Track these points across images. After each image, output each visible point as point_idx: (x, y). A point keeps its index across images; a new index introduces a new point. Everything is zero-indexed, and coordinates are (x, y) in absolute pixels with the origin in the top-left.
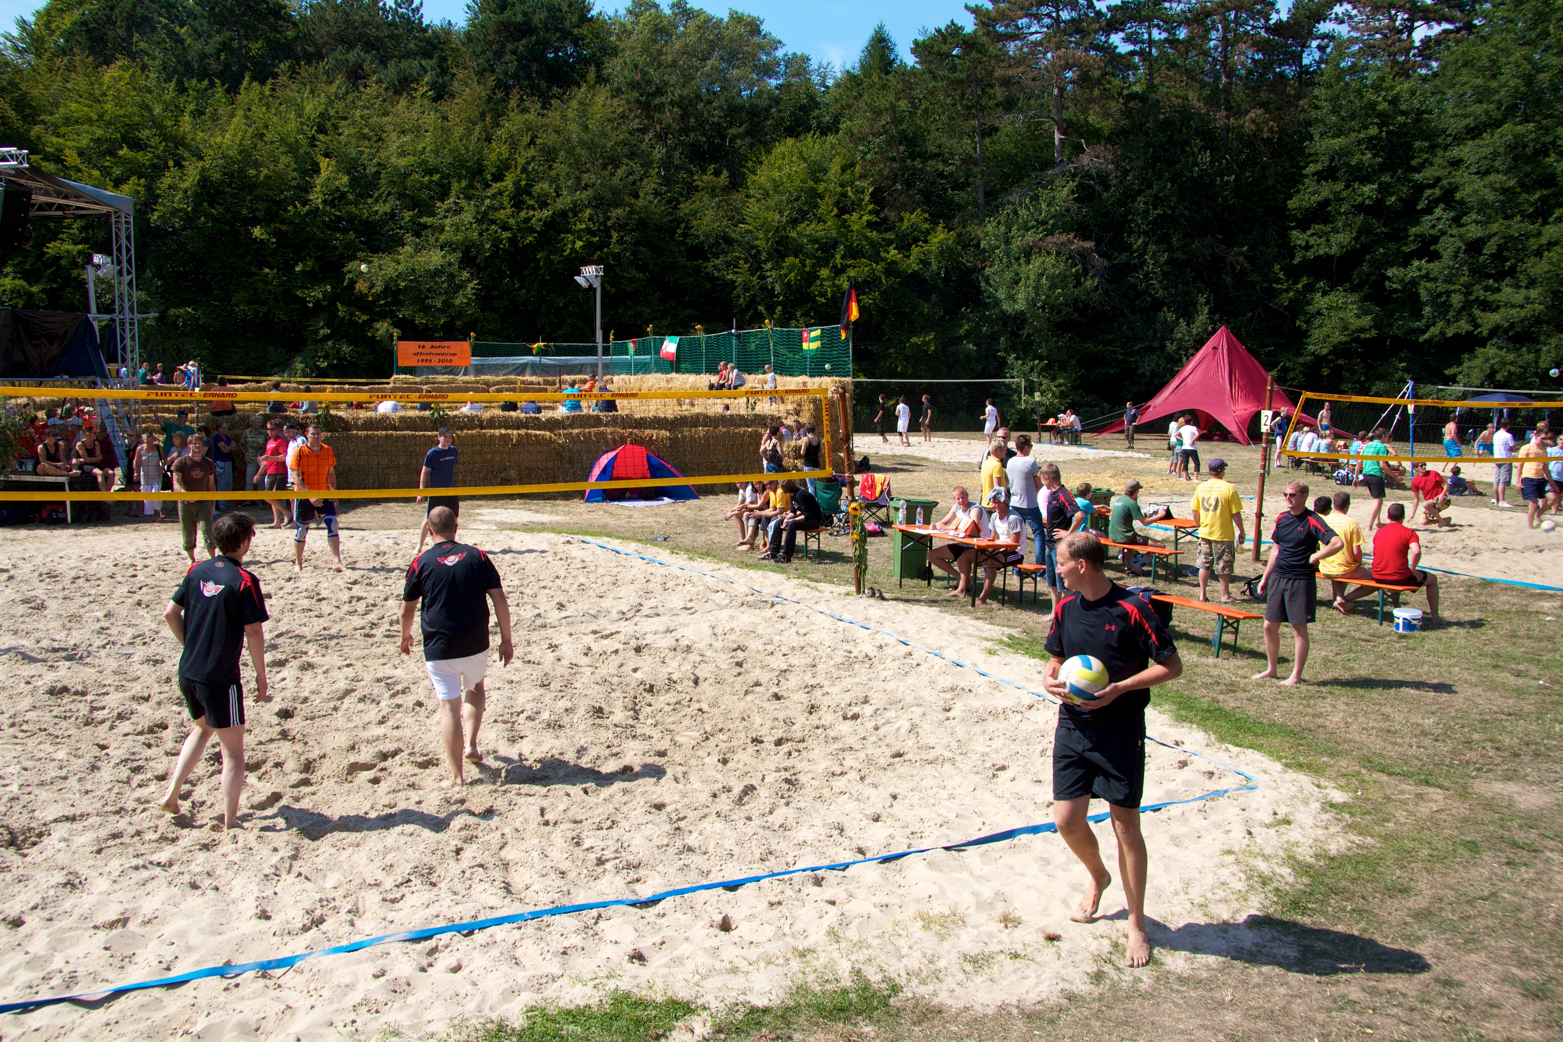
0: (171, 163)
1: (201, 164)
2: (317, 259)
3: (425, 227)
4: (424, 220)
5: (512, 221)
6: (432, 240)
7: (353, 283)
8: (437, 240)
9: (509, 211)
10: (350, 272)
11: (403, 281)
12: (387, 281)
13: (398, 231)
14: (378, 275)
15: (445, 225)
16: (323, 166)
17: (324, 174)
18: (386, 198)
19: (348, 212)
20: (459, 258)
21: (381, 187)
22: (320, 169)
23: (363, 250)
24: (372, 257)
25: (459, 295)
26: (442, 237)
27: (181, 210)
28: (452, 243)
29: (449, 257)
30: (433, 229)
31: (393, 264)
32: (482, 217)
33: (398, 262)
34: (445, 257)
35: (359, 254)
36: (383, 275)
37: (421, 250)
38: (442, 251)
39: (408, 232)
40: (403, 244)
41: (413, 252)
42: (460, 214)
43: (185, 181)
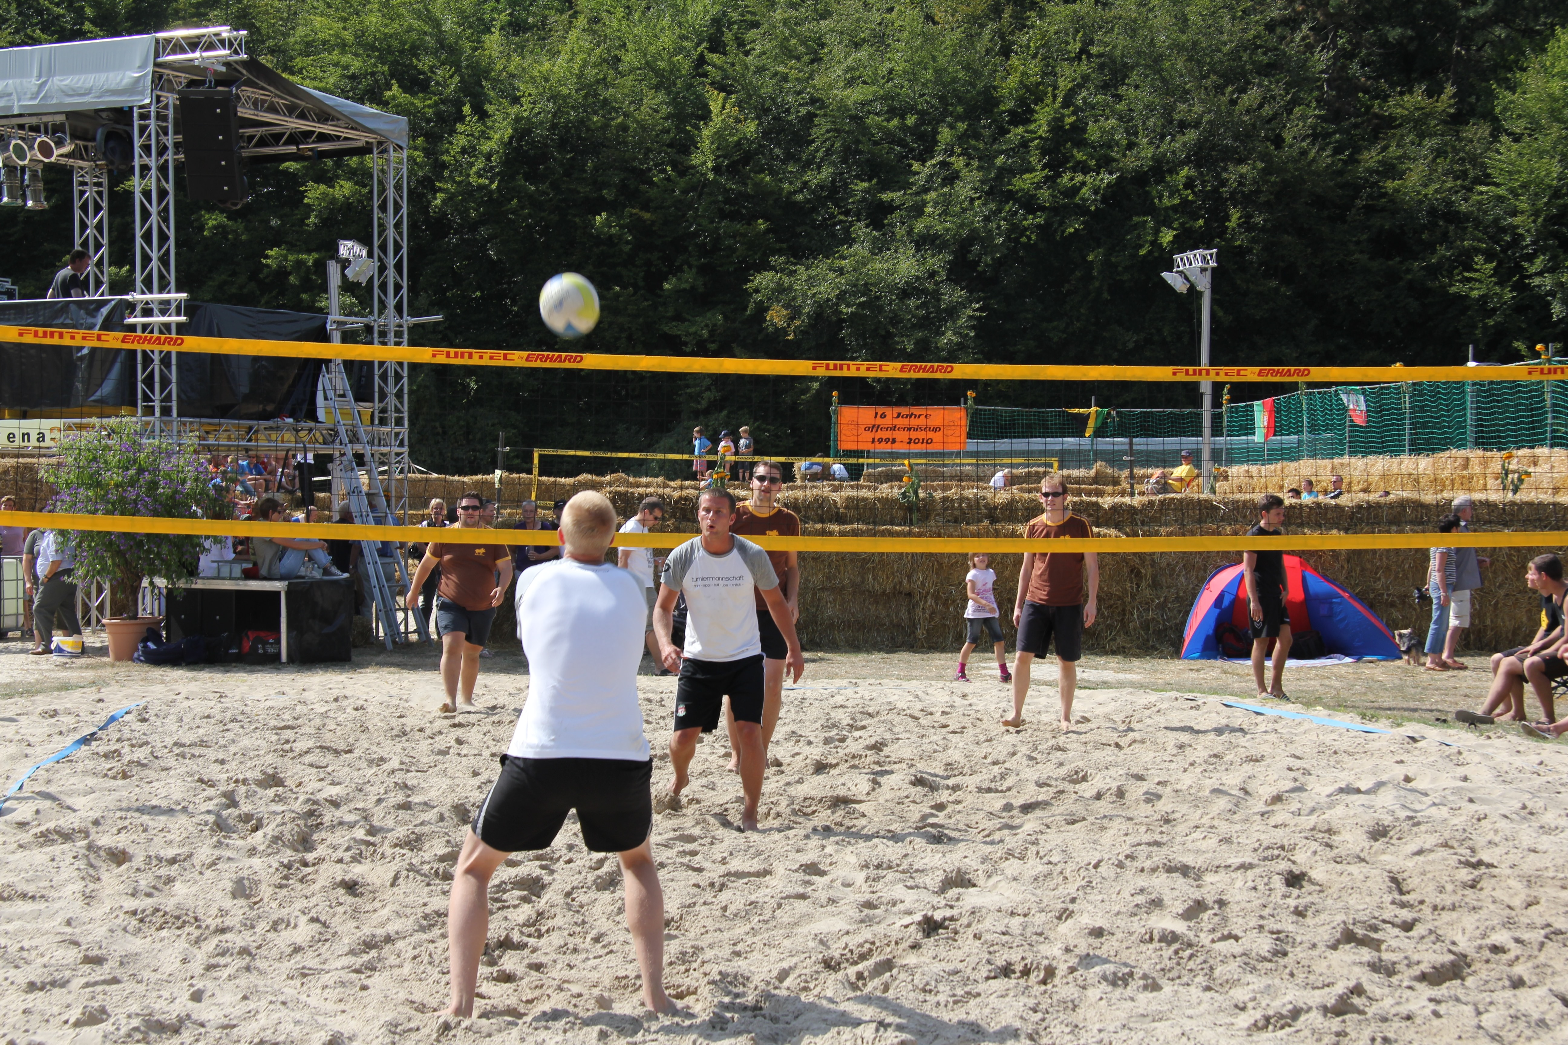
0: (467, 109)
1: (514, 110)
2: (703, 270)
3: (890, 208)
4: (886, 196)
5: (1044, 195)
6: (900, 231)
7: (761, 310)
8: (910, 232)
9: (1039, 175)
10: (757, 291)
11: (848, 306)
12: (820, 306)
13: (842, 217)
14: (805, 295)
15: (924, 203)
16: (714, 107)
17: (717, 120)
18: (822, 160)
19: (757, 185)
20: (949, 262)
21: (813, 141)
22: (710, 112)
23: (780, 252)
24: (795, 264)
25: (947, 329)
26: (920, 226)
27: (481, 187)
28: (936, 236)
29: (930, 261)
30: (904, 213)
31: (831, 275)
32: (991, 188)
33: (841, 271)
34: (922, 262)
35: (773, 260)
36: (814, 295)
37: (880, 250)
38: (918, 250)
39: (859, 220)
40: (850, 241)
41: (867, 253)
42: (952, 184)
43: (489, 138)
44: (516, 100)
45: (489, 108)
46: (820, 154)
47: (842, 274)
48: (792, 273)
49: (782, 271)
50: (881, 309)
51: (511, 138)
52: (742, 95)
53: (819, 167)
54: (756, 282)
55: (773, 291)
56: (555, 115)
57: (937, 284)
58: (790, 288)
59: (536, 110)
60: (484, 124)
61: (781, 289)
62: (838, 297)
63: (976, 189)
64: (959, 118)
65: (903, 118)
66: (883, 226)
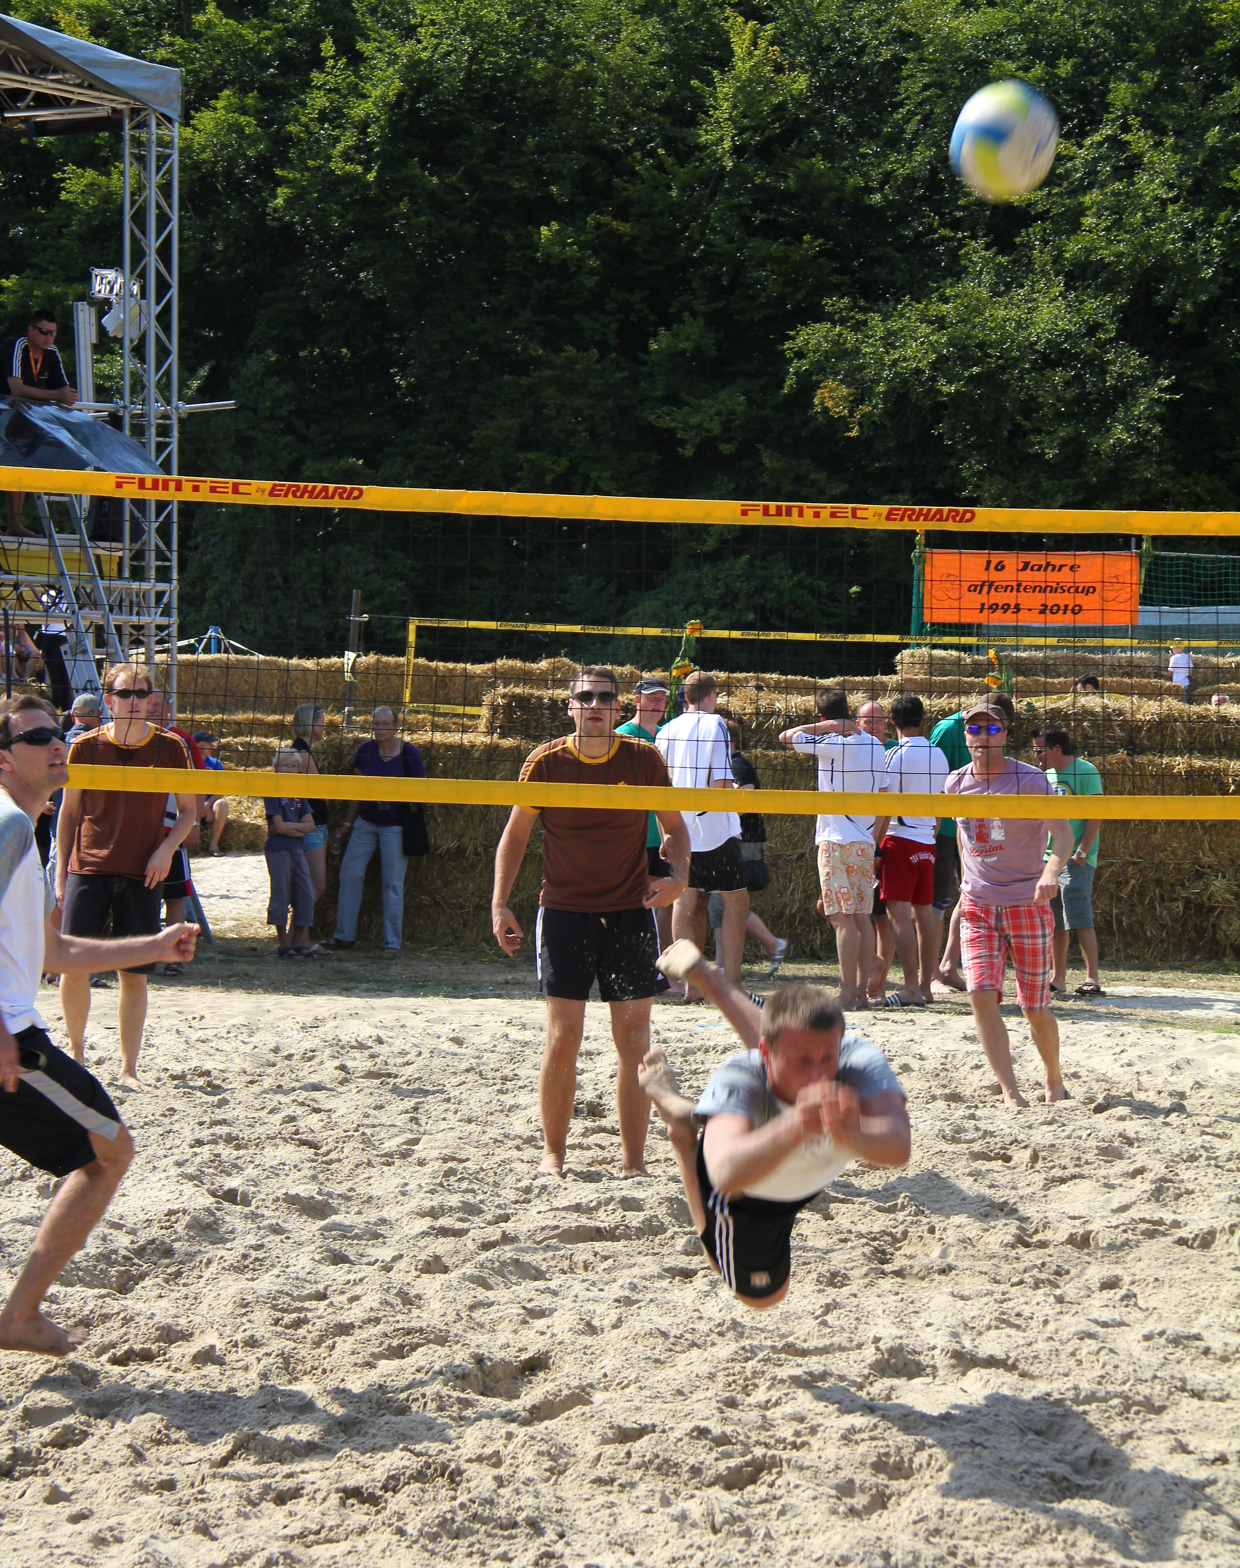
2: (712, 320)
7: (807, 386)
10: (800, 355)
11: (950, 382)
12: (905, 382)
13: (944, 232)
14: (880, 361)
15: (1081, 211)
16: (740, 44)
17: (742, 66)
18: (916, 134)
19: (805, 177)
20: (1122, 306)
21: (901, 104)
22: (732, 53)
23: (838, 290)
24: (864, 310)
25: (1115, 420)
26: (1073, 248)
27: (349, 179)
28: (1102, 265)
29: (1091, 304)
30: (1048, 224)
31: (924, 329)
32: (1197, 183)
33: (941, 323)
34: (1075, 308)
35: (828, 302)
36: (895, 363)
37: (1008, 287)
38: (1068, 287)
39: (974, 237)
40: (957, 272)
41: (985, 294)
42: (1131, 176)
43: (364, 96)
44: (409, 32)
45: (364, 47)
46: (911, 127)
47: (942, 327)
48: (858, 327)
49: (843, 321)
50: (1004, 387)
51: (400, 96)
52: (785, 24)
53: (911, 147)
54: (799, 341)
55: (827, 355)
56: (473, 58)
57: (1102, 345)
58: (857, 351)
59: (443, 49)
60: (356, 73)
61: (840, 352)
62: (934, 366)
63: (1171, 187)
64: (1148, 64)
65: (1052, 63)
66: (1014, 247)
